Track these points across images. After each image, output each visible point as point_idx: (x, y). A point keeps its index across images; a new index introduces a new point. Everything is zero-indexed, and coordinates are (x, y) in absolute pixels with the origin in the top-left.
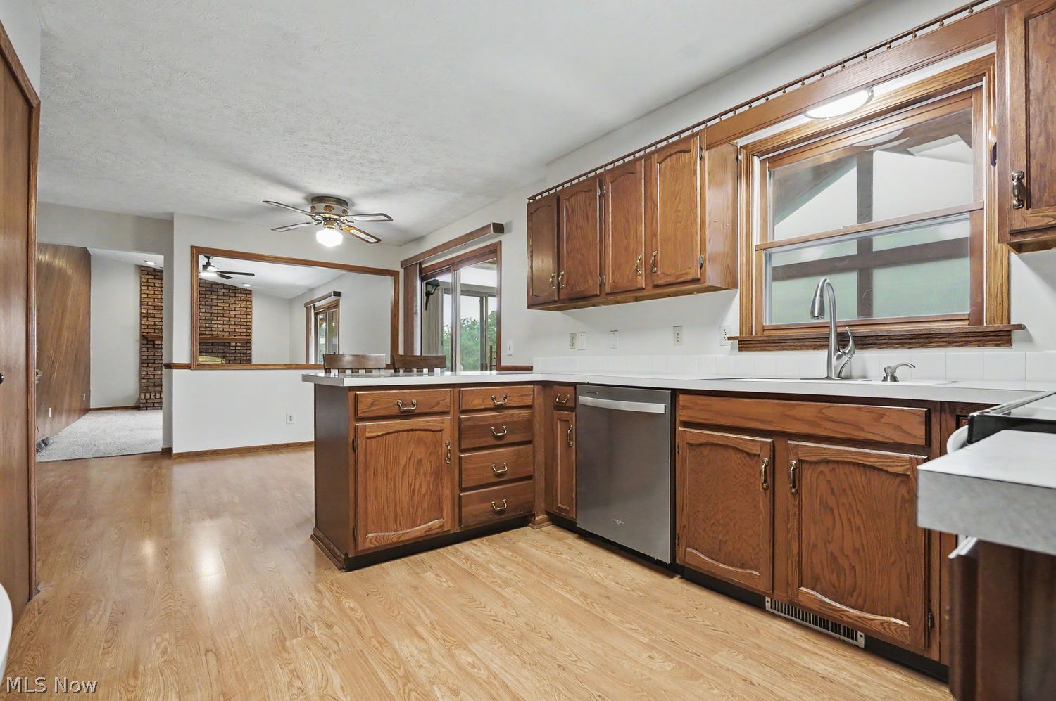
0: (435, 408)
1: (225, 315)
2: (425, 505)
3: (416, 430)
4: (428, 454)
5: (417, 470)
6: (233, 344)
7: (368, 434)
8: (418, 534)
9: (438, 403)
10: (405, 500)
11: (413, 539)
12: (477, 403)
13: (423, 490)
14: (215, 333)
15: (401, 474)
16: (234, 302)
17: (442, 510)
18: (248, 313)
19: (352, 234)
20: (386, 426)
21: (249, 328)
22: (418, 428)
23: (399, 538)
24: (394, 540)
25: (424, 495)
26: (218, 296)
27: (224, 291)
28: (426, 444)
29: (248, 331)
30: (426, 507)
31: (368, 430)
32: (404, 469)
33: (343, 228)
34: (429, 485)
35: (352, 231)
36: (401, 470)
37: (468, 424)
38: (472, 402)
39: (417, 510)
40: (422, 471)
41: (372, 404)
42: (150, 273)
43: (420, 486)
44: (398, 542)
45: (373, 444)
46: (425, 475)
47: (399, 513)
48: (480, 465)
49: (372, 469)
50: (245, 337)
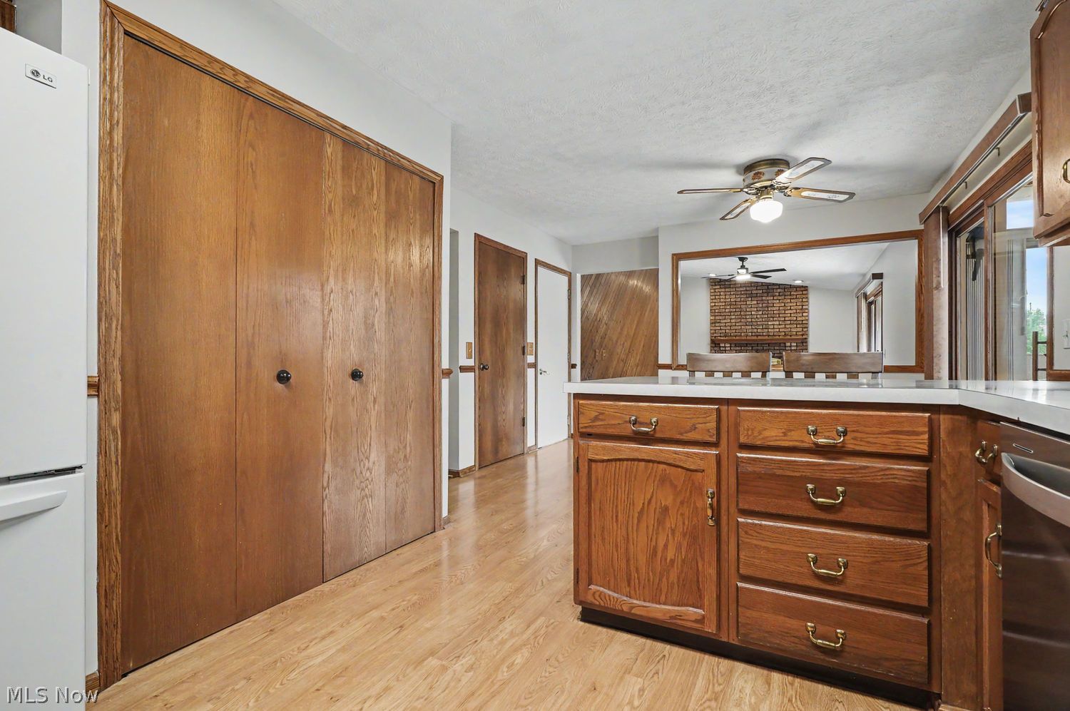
0: (689, 434)
1: (781, 315)
2: (673, 576)
3: (659, 463)
4: (678, 501)
5: (660, 522)
6: (788, 344)
7: (591, 456)
8: (659, 616)
9: (694, 428)
10: (642, 559)
11: (650, 618)
12: (773, 434)
13: (670, 554)
14: (771, 334)
15: (636, 522)
16: (789, 301)
17: (701, 597)
18: (804, 310)
19: (805, 197)
20: (613, 449)
21: (805, 325)
22: (662, 460)
23: (633, 608)
24: (625, 608)
25: (672, 561)
26: (773, 296)
27: (779, 291)
28: (675, 487)
29: (805, 330)
30: (675, 581)
31: (590, 450)
32: (641, 513)
33: (789, 193)
34: (679, 548)
35: (805, 194)
36: (636, 515)
37: (750, 469)
38: (760, 433)
39: (660, 580)
40: (668, 525)
41: (596, 419)
42: (716, 284)
43: (666, 546)
44: (629, 613)
45: (599, 470)
46: (673, 531)
47: (634, 575)
48: (778, 546)
49: (597, 501)
50: (801, 337)
